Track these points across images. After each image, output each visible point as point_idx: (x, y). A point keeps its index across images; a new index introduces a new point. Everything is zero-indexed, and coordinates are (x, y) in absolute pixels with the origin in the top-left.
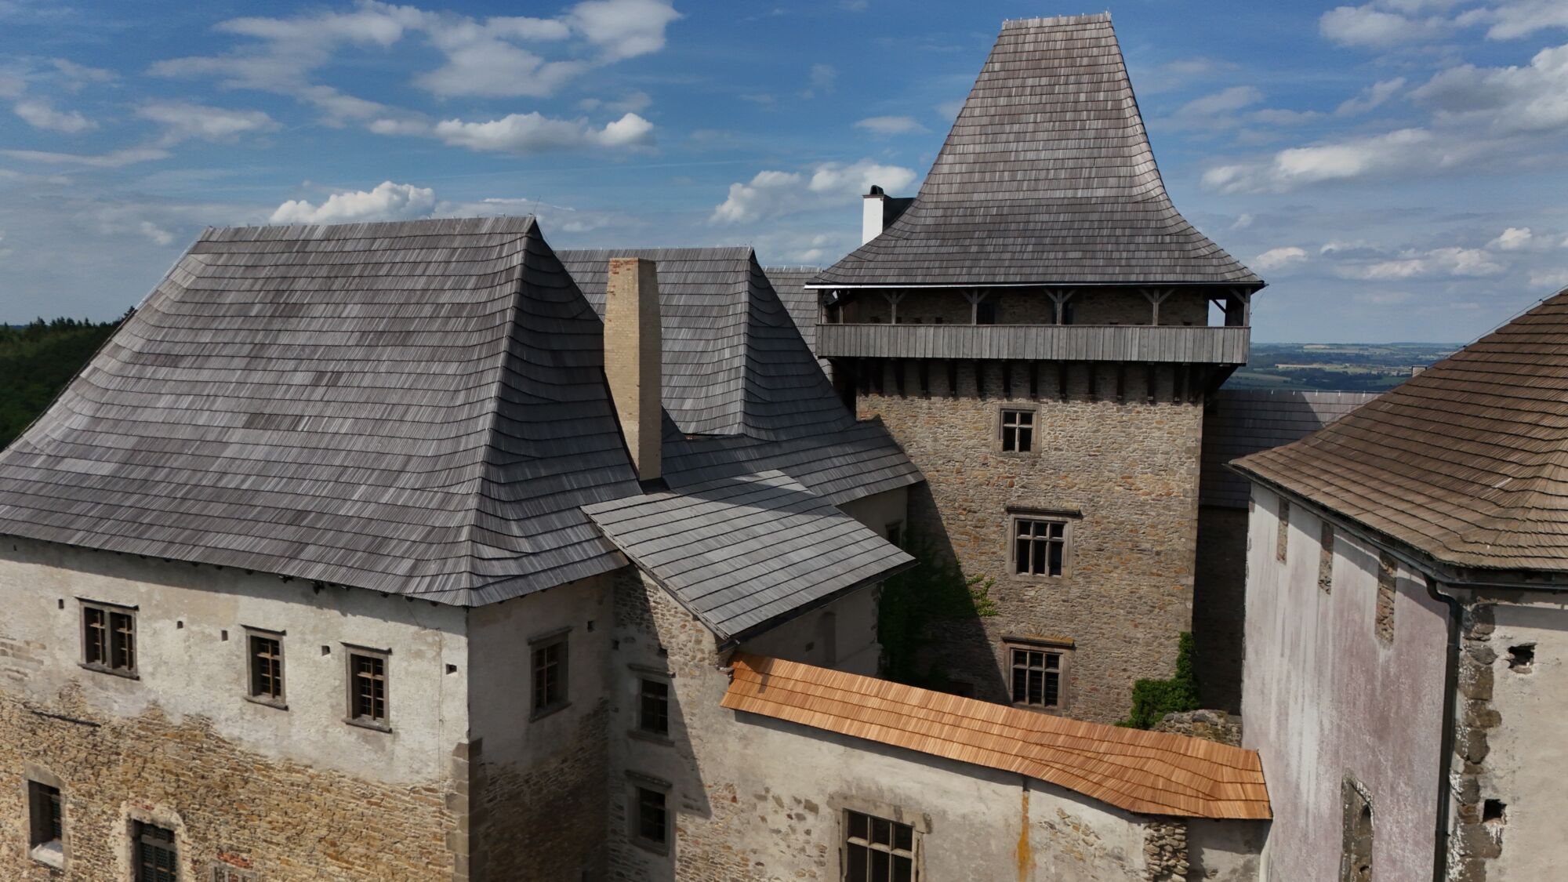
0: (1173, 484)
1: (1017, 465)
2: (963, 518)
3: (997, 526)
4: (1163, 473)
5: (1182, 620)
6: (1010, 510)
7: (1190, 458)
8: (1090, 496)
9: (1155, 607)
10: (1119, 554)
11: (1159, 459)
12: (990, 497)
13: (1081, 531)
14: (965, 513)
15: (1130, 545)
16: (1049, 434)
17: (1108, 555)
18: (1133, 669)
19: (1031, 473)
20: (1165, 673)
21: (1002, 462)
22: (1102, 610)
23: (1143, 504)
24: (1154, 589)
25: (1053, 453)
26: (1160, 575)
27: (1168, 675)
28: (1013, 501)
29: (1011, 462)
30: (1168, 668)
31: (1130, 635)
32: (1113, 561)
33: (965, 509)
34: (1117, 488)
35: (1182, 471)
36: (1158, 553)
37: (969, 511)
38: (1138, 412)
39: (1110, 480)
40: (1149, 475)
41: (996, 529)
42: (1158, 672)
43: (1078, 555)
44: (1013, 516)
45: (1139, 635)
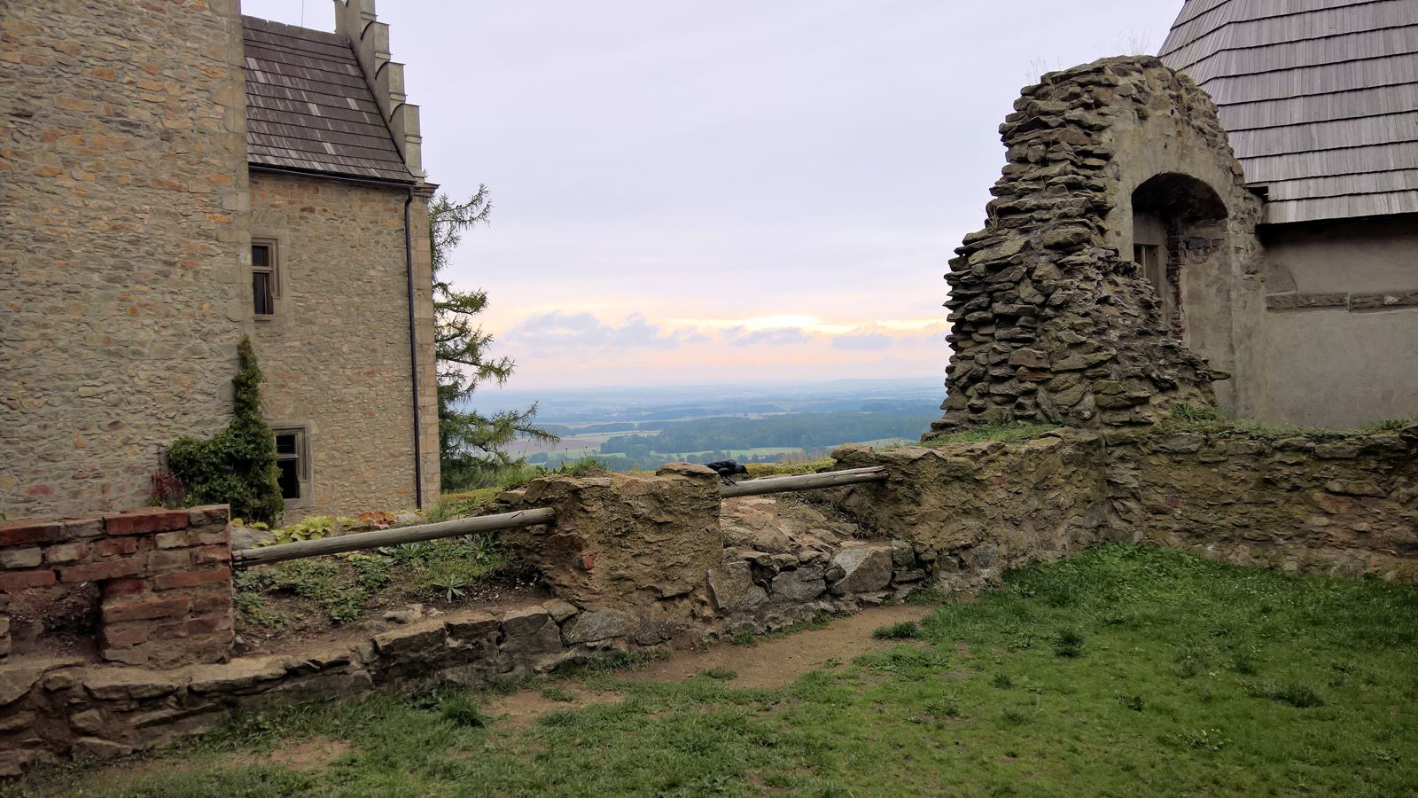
5: (232, 293)
9: (173, 264)
10: (76, 129)
15: (101, 109)
18: (137, 419)
20: (209, 417)
22: (42, 275)
23: (122, 10)
24: (168, 221)
26: (179, 190)
27: (213, 421)
30: (212, 405)
31: (122, 336)
32: (60, 145)
36: (167, 136)
42: (194, 418)
45: (142, 335)
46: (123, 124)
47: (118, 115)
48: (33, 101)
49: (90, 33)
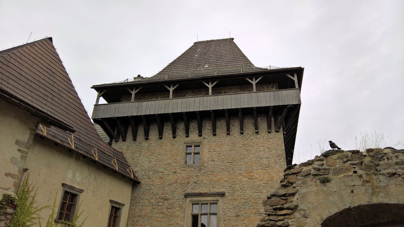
0: (273, 174)
1: (191, 171)
2: (161, 204)
3: (180, 207)
4: (267, 168)
6: (187, 196)
7: (280, 159)
8: (230, 185)
10: (249, 217)
11: (265, 161)
12: (177, 190)
13: (226, 205)
14: (162, 200)
15: (254, 211)
16: (208, 153)
17: (242, 218)
19: (199, 175)
21: (184, 170)
23: (259, 186)
25: (210, 163)
28: (189, 191)
29: (188, 170)
32: (245, 222)
33: (162, 199)
34: (244, 179)
35: (277, 167)
37: (165, 200)
38: (252, 139)
39: (240, 174)
40: (260, 170)
41: (179, 209)
43: (225, 220)
44: (188, 199)
46: (259, 214)
47: (258, 212)
48: (240, 212)
49: (252, 193)
